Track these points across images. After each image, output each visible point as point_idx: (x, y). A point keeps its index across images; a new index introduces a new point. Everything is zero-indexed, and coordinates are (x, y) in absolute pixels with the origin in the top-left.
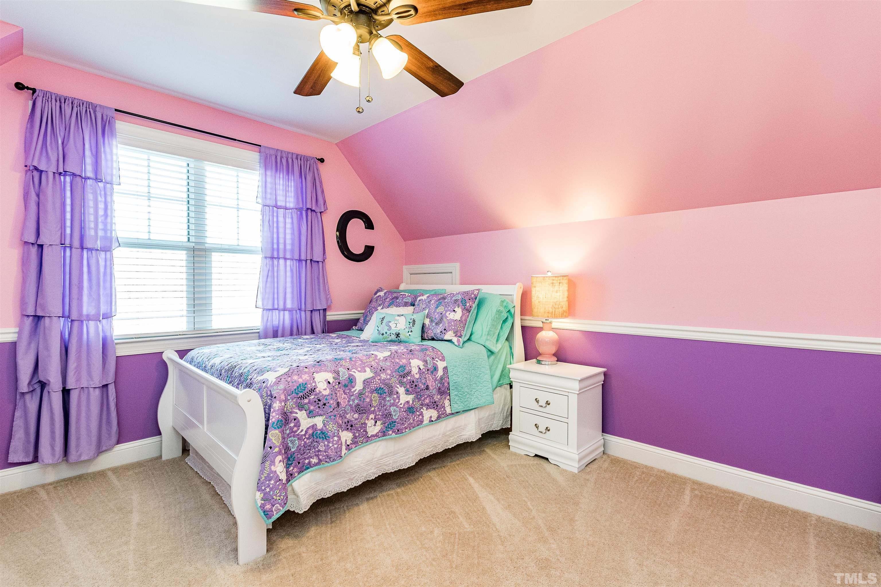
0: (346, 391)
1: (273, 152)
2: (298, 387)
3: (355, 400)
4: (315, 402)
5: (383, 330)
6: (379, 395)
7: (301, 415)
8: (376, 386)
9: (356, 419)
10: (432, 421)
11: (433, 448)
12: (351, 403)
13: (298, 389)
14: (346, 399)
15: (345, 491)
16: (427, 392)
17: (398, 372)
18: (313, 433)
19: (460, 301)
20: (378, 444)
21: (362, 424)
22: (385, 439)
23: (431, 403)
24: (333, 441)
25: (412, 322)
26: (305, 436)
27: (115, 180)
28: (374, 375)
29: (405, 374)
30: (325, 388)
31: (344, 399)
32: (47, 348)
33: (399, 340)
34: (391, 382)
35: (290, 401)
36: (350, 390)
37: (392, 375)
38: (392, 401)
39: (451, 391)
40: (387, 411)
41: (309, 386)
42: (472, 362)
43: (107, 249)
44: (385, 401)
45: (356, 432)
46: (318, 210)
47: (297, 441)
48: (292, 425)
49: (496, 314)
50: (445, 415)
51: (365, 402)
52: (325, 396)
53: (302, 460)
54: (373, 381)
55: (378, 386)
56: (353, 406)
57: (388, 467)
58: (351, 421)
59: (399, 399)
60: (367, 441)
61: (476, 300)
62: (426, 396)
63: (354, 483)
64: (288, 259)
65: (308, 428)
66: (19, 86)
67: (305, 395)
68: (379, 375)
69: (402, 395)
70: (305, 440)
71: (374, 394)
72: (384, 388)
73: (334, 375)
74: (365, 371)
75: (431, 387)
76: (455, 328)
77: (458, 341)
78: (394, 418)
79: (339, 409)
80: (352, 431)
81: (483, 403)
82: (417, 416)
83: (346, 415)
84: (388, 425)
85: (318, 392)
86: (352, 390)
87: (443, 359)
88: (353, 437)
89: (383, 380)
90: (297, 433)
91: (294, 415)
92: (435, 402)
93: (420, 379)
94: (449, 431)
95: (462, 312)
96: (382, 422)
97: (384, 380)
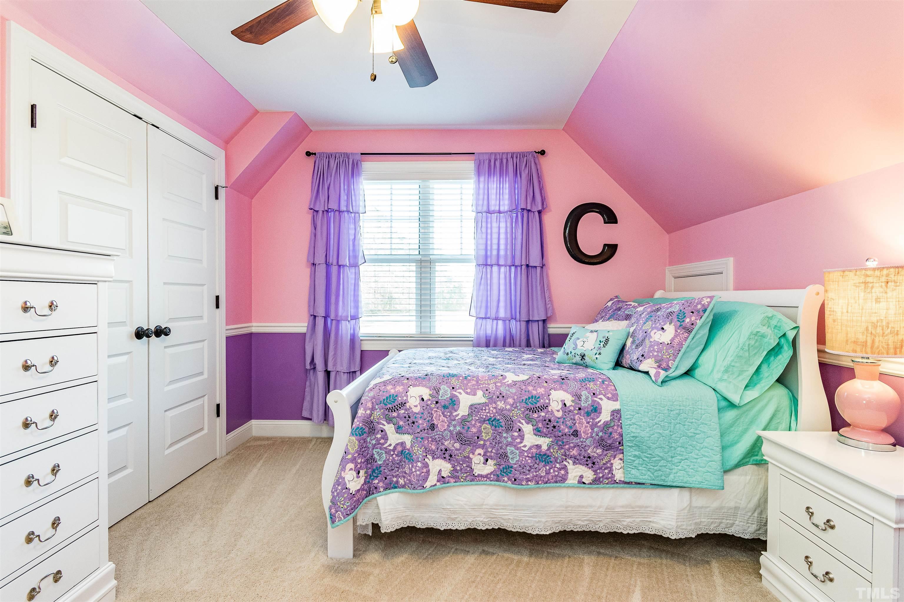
0: (445, 413)
1: (486, 157)
2: (387, 398)
3: (457, 427)
4: (405, 417)
5: (569, 349)
6: (493, 428)
7: (389, 429)
8: (488, 415)
9: (457, 450)
10: (584, 483)
11: (588, 522)
12: (452, 428)
13: (387, 399)
14: (446, 423)
15: (442, 529)
16: (575, 440)
17: (525, 403)
18: (402, 451)
19: (675, 314)
20: (491, 488)
21: (465, 457)
22: (499, 485)
23: (582, 457)
24: (416, 466)
25: (604, 341)
26: (394, 452)
27: (361, 210)
28: (487, 401)
29: (536, 408)
30: (416, 405)
31: (442, 421)
33: (584, 363)
34: (511, 414)
35: (378, 410)
36: (451, 413)
37: (514, 406)
38: (509, 439)
39: (625, 448)
40: (502, 451)
41: (400, 399)
42: (678, 411)
43: (355, 265)
44: (501, 437)
45: (456, 464)
46: (535, 209)
47: (384, 455)
48: (379, 436)
49: (749, 339)
50: (610, 480)
51: (471, 431)
52: (415, 413)
53: (390, 477)
54: (484, 408)
55: (492, 415)
56: (454, 433)
57: (507, 522)
58: (450, 450)
59: (523, 439)
60: (472, 480)
61: (704, 313)
62: (572, 445)
63: (457, 525)
64: (502, 266)
65: (397, 444)
66: (308, 154)
67: (394, 408)
68: (495, 403)
69: (529, 435)
70: (394, 456)
71: (486, 425)
72: (501, 421)
73: (431, 392)
74: (475, 394)
75: (583, 434)
76: (657, 355)
77: (657, 374)
78: (511, 462)
79: (434, 434)
80: (452, 462)
81: (697, 483)
82: (556, 469)
83: (444, 442)
84: (503, 468)
85: (408, 407)
86: (455, 414)
87: (615, 398)
88: (452, 469)
89: (499, 409)
90: (385, 446)
91: (381, 426)
92: (589, 457)
93: (564, 418)
94: (622, 507)
95: (676, 331)
96: (495, 462)
97: (502, 410)
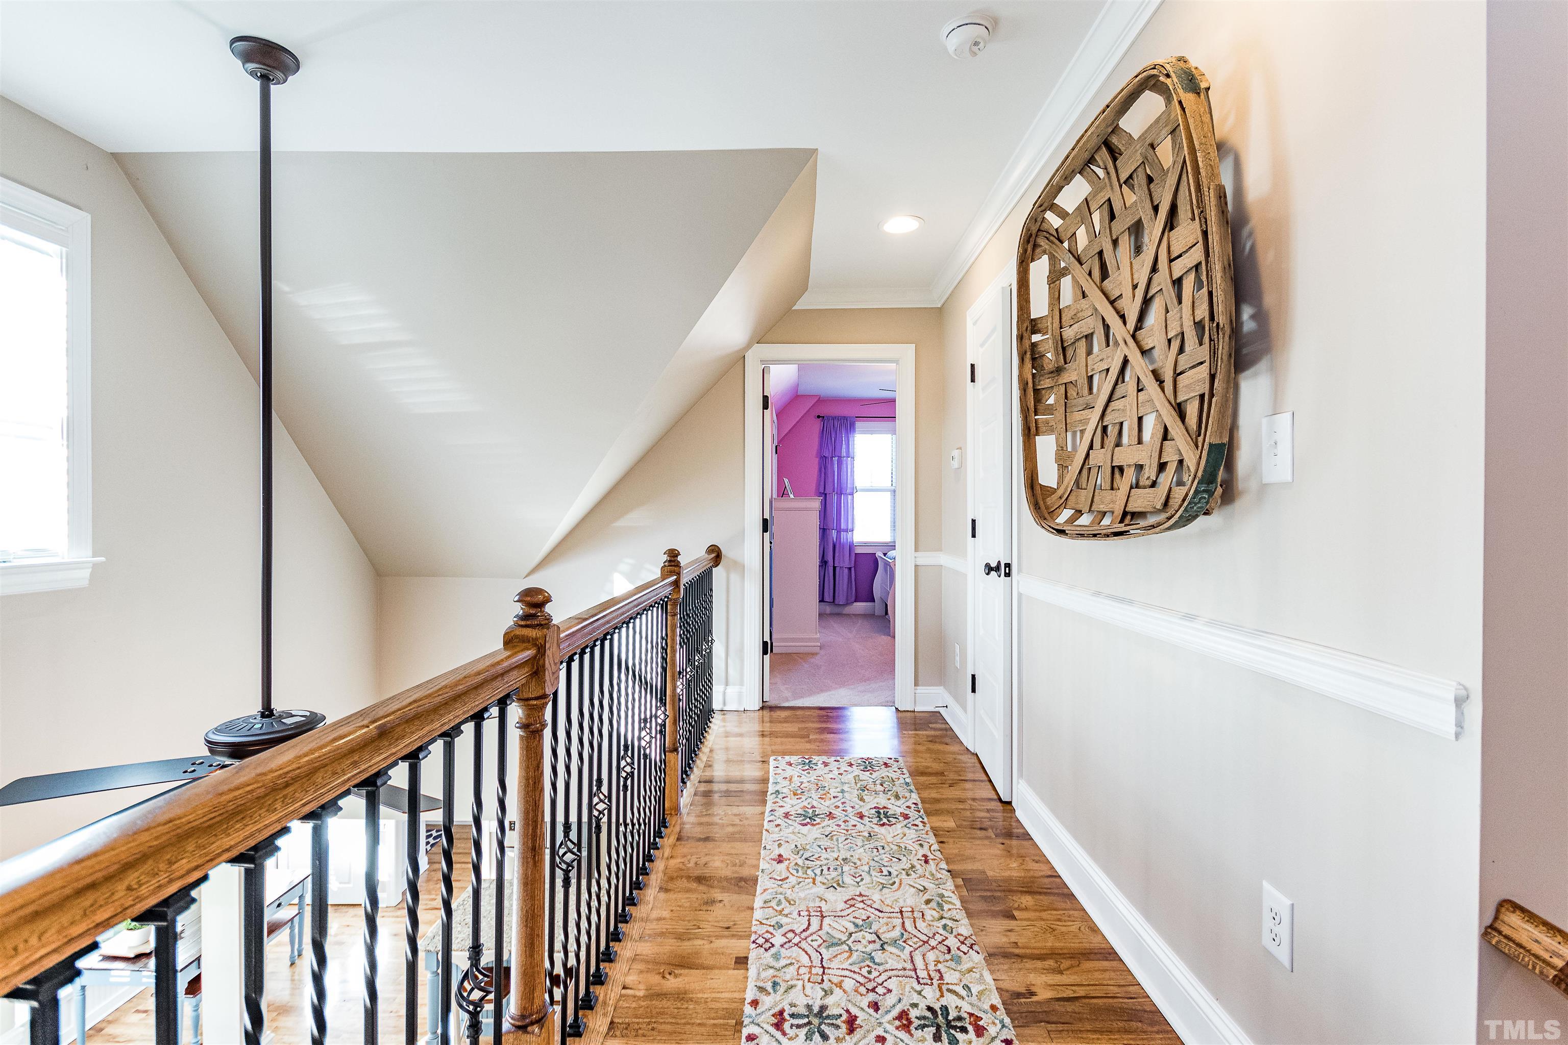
32: (828, 545)
43: (852, 494)
66: (819, 417)
